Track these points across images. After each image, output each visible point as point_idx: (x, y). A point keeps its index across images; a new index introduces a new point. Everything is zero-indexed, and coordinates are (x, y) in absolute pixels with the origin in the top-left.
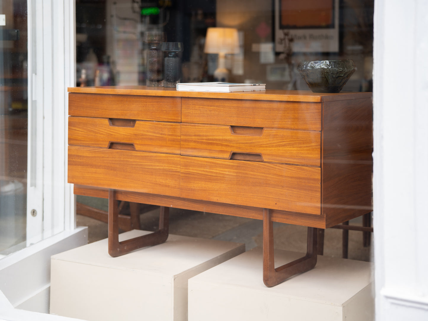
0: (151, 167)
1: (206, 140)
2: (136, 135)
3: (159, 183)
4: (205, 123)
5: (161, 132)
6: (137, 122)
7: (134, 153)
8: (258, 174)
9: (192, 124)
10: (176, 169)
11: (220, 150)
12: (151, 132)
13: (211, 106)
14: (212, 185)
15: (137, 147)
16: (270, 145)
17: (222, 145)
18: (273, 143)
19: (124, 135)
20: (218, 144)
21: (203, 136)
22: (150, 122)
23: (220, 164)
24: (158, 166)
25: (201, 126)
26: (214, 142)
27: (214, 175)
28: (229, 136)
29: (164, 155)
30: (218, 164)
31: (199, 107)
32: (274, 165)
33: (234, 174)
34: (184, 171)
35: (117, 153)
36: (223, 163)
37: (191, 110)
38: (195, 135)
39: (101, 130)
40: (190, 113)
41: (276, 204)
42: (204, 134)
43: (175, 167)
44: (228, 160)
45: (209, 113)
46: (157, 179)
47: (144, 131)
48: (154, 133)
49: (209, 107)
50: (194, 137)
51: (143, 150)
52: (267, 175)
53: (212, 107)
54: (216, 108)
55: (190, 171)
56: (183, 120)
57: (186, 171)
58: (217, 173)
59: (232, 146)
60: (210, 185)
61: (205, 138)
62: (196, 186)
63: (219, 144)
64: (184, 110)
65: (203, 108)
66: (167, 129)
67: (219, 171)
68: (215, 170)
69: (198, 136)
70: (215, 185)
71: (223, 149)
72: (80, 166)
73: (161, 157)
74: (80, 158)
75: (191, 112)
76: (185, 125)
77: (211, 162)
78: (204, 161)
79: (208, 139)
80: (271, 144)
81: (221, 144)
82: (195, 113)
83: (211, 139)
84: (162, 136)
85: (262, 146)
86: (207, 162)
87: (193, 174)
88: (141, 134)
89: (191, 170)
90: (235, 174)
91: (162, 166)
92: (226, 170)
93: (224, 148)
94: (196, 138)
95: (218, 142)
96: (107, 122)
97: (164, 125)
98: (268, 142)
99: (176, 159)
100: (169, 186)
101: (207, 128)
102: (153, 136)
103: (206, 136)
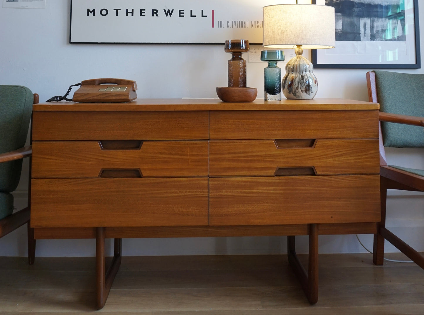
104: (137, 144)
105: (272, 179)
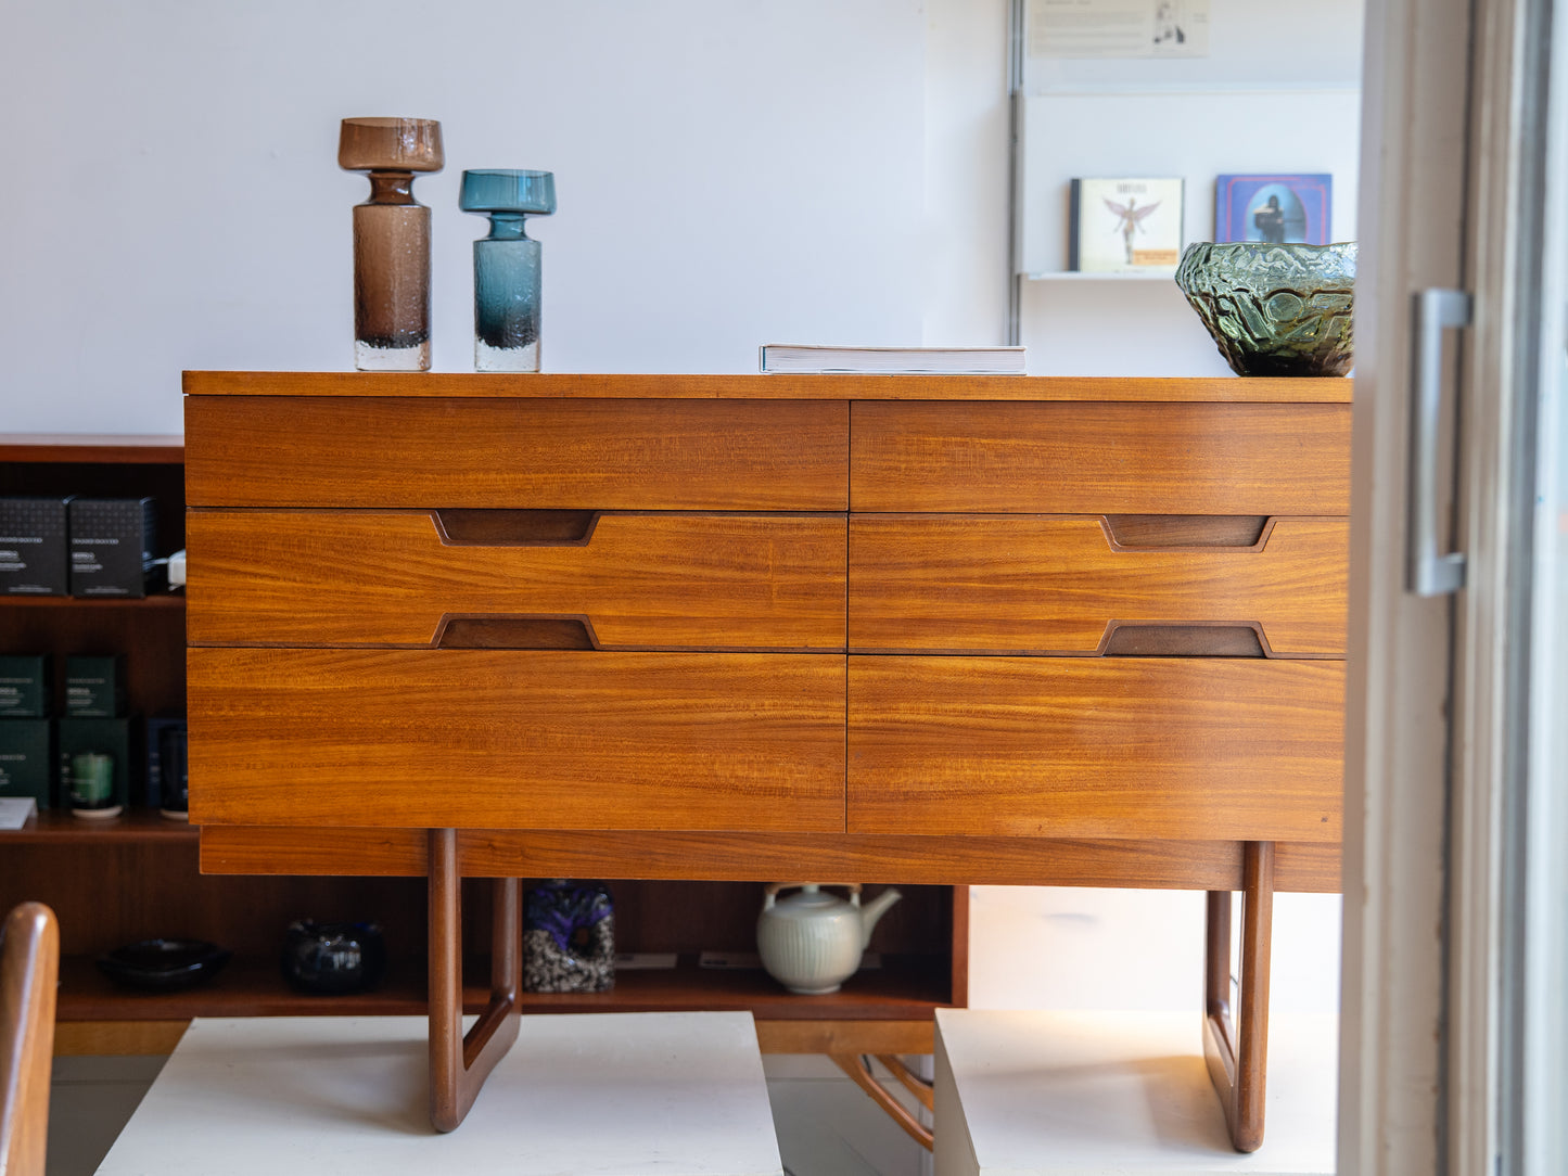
0: (684, 717)
1: (983, 579)
2: (597, 577)
3: (733, 781)
4: (974, 507)
5: (740, 560)
6: (603, 520)
7: (585, 659)
8: (1243, 706)
9: (908, 518)
10: (820, 714)
11: (1055, 617)
12: (683, 562)
13: (1006, 435)
14: (1013, 767)
15: (604, 634)
16: (1303, 585)
17: (1063, 598)
18: (1317, 576)
19: (527, 581)
20: (1044, 593)
21: (971, 564)
22: (679, 518)
23: (1053, 678)
24: (721, 708)
25: (954, 524)
26: (1027, 586)
27: (1023, 725)
28: (1104, 558)
29: (759, 658)
30: (1041, 678)
31: (945, 444)
32: (1317, 666)
33: (1122, 716)
34: (866, 720)
35: (492, 663)
36: (1073, 673)
37: (903, 458)
38: (925, 565)
39: (392, 565)
40: (897, 469)
41: (1324, 820)
42: (976, 555)
43: (813, 707)
44: (1091, 661)
45: (996, 466)
46: (717, 766)
47: (647, 559)
48: (704, 564)
49: (998, 441)
50: (918, 574)
51: (641, 643)
52: (1284, 709)
53: (1013, 442)
54: (1030, 443)
55: (897, 717)
56: (861, 500)
57: (875, 721)
58: (1036, 717)
59: (1114, 601)
60: (1004, 770)
61: (977, 572)
62: (928, 779)
63: (1051, 593)
64: (864, 459)
65: (964, 444)
66: (771, 545)
67: (1051, 706)
68: (1027, 704)
69: (938, 565)
70: (1026, 768)
71: (1069, 616)
72: (267, 742)
73: (738, 667)
74: (264, 703)
75: (903, 466)
76: (868, 523)
77: (1006, 675)
78: (973, 672)
79: (996, 579)
80: (1303, 579)
81: (1060, 593)
82: (922, 469)
83: (1008, 578)
84: (748, 575)
85: (1261, 590)
86: (984, 674)
87: (917, 728)
88: (627, 575)
89: (904, 713)
90: (1130, 716)
91: (747, 708)
92: (1084, 700)
93: (1077, 612)
94: (932, 573)
95: (1044, 587)
96: (428, 527)
97: (755, 527)
98: (1294, 575)
99: (821, 671)
100: (783, 792)
101: (990, 528)
102: (697, 578)
103: (983, 564)
104: (577, 525)
105: (1089, 667)
